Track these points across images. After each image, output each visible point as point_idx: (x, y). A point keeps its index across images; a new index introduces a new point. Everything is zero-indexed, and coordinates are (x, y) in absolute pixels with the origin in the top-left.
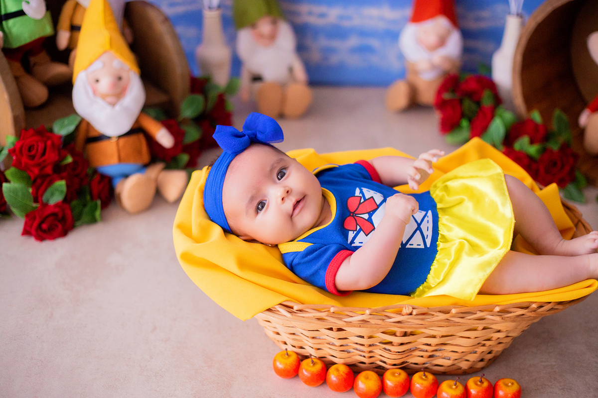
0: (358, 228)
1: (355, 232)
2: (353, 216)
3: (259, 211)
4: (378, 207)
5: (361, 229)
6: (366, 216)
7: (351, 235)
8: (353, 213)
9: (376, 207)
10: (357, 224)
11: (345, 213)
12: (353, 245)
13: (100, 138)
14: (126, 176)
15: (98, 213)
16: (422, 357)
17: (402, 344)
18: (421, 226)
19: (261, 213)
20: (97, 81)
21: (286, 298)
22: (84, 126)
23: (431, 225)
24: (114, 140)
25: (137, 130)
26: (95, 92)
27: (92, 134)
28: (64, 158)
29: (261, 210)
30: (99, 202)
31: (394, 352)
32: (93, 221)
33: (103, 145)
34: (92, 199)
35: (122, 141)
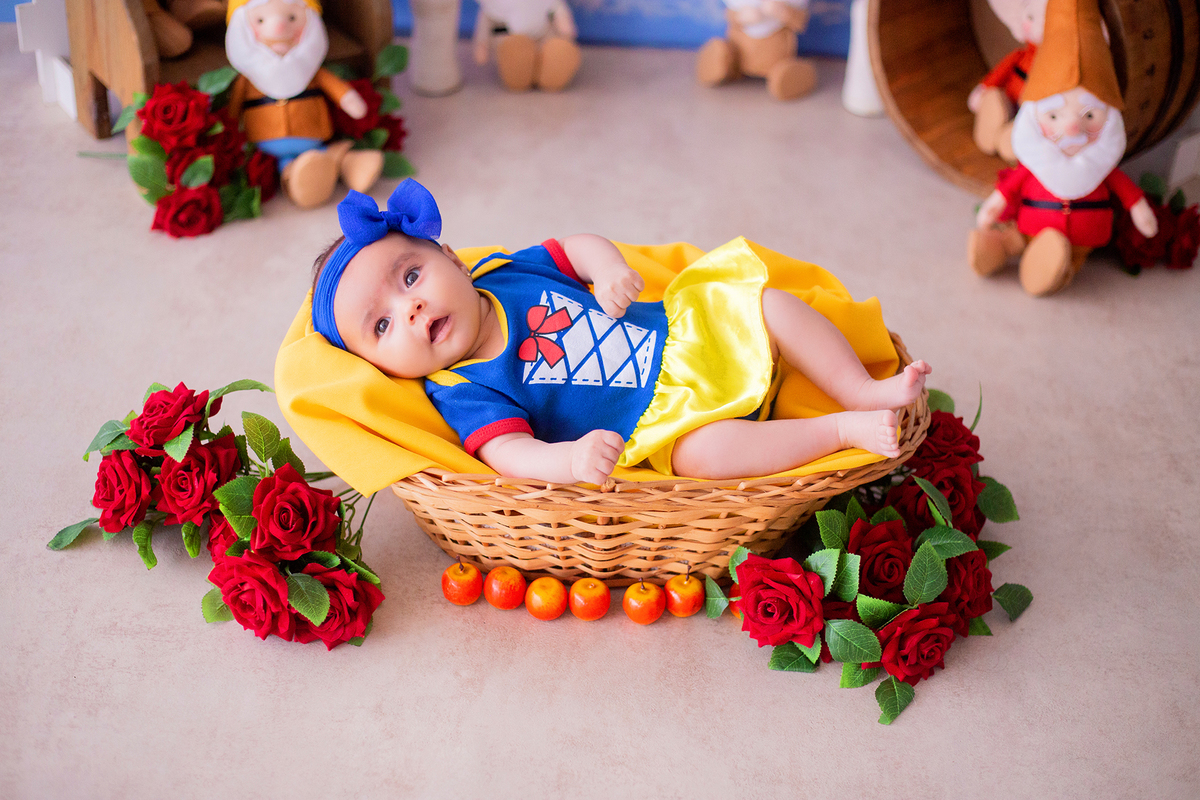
0: (540, 356)
1: (534, 364)
2: (534, 337)
3: (381, 334)
4: (573, 323)
5: (543, 358)
6: (554, 337)
7: (528, 368)
8: (534, 332)
9: (569, 324)
10: (538, 350)
11: (522, 333)
12: (531, 383)
13: (263, 101)
14: (295, 156)
15: (256, 203)
16: (645, 558)
17: (609, 537)
18: (637, 355)
19: (384, 337)
20: (261, 21)
21: (431, 463)
22: (240, 85)
23: (650, 355)
24: (282, 104)
25: (314, 91)
26: (257, 36)
27: (252, 96)
28: (212, 126)
29: (384, 331)
30: (258, 190)
31: (599, 549)
32: (250, 215)
33: (266, 111)
34: (250, 184)
35: (293, 106)
